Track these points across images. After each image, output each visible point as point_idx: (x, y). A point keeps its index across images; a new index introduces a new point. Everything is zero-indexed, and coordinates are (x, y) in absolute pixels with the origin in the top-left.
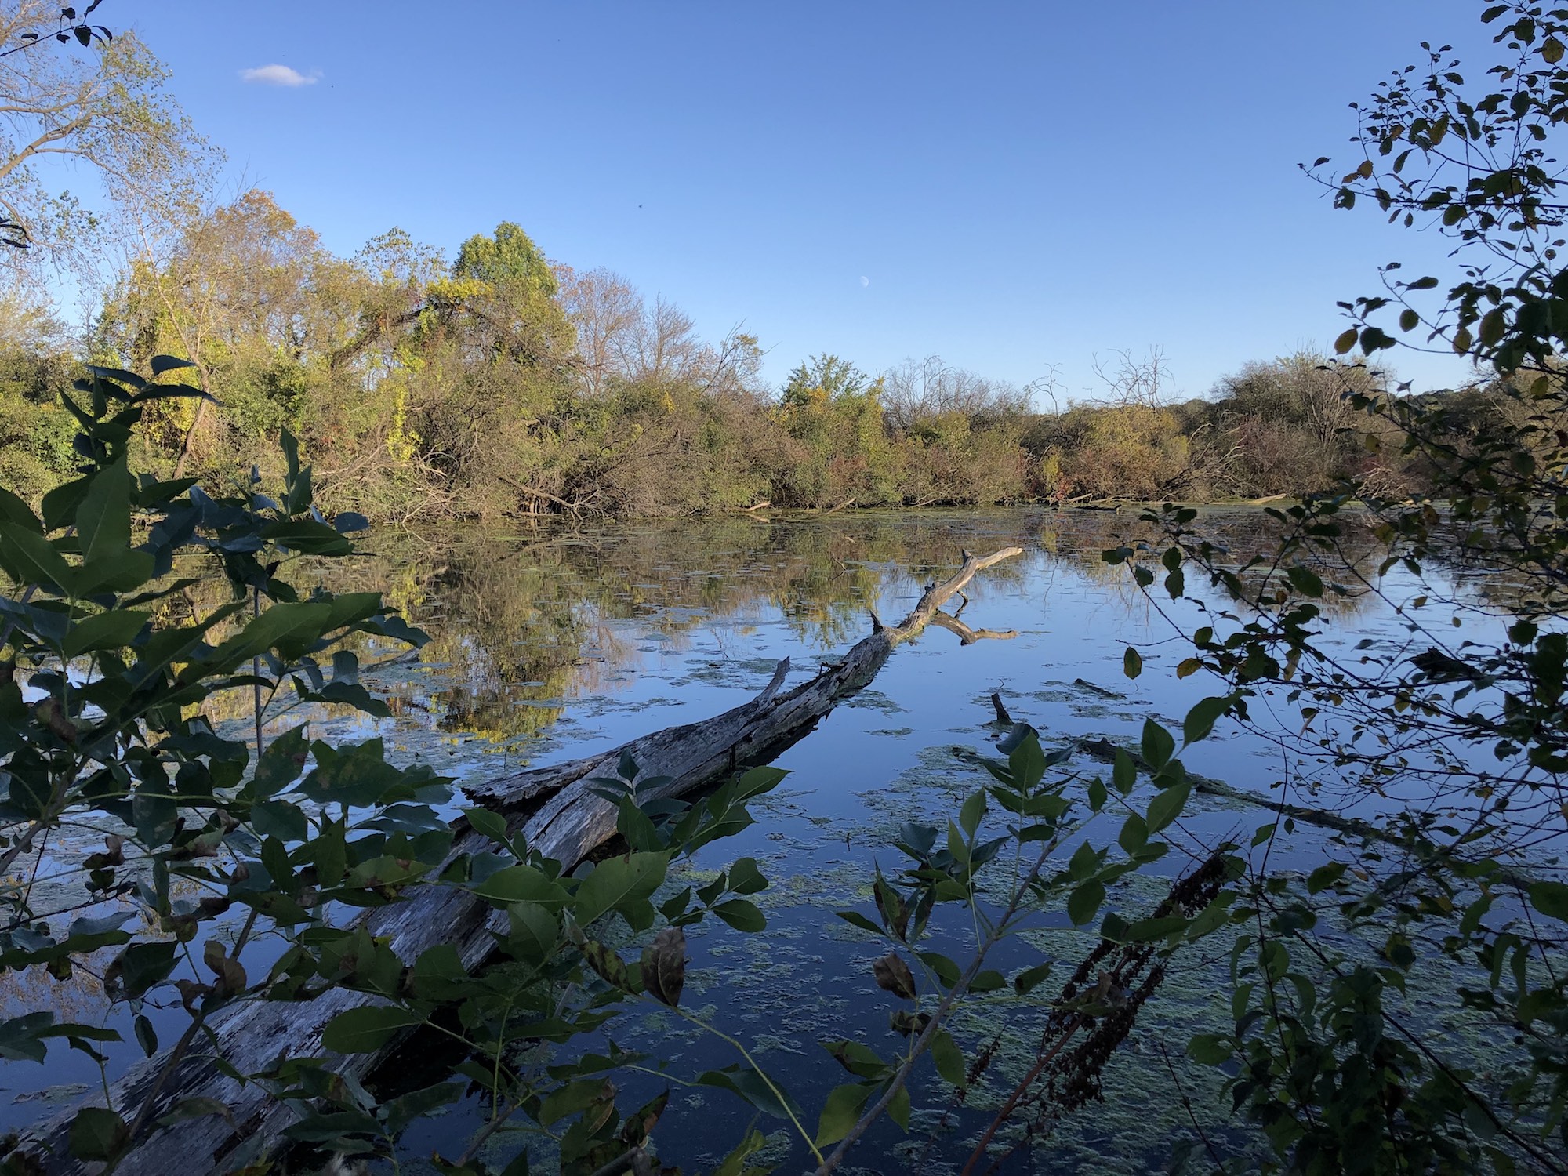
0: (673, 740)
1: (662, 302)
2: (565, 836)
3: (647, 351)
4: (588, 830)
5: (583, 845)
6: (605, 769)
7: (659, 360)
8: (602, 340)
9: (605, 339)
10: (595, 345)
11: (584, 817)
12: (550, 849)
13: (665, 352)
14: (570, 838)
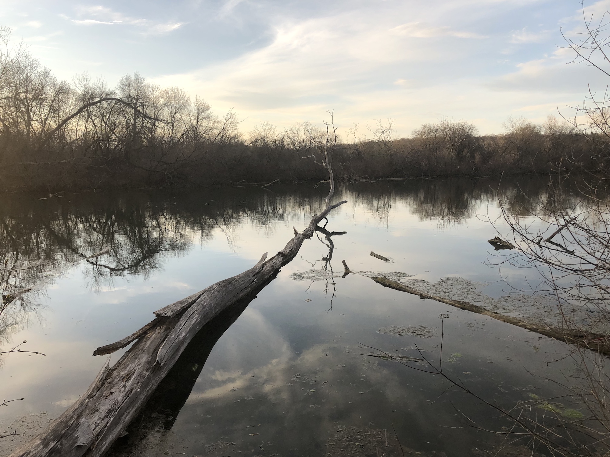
0: (227, 285)
1: (198, 99)
2: (193, 325)
3: (192, 118)
4: (200, 322)
5: (198, 328)
6: (204, 298)
7: (198, 122)
8: (174, 114)
9: (175, 113)
10: (171, 116)
11: (198, 318)
12: (187, 331)
13: (200, 119)
14: (194, 326)
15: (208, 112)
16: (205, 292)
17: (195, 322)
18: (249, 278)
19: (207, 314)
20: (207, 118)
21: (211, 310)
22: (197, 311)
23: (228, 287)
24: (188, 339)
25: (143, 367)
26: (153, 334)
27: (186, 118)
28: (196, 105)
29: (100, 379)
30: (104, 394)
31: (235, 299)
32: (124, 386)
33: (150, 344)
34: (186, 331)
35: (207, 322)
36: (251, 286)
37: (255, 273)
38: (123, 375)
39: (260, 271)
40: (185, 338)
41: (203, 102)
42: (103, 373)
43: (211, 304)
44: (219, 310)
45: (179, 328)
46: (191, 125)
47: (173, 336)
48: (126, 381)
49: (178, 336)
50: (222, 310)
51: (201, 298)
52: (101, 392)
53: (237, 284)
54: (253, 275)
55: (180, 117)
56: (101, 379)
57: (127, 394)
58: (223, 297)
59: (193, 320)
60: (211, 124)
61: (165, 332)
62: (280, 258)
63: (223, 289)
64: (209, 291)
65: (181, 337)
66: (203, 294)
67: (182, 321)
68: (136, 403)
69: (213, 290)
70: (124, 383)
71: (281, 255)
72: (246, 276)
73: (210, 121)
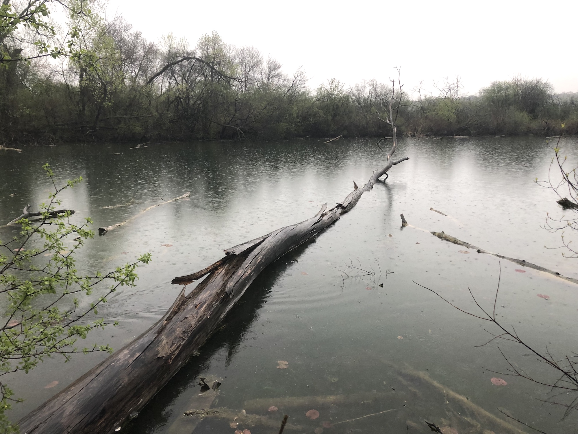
1: (270, 58)
3: (264, 76)
4: (264, 263)
5: (262, 268)
6: (268, 241)
7: (269, 79)
8: (247, 72)
9: (249, 72)
10: (245, 74)
11: (263, 258)
13: (271, 76)
14: (259, 265)
15: (279, 71)
19: (270, 256)
20: (278, 76)
22: (261, 252)
24: (253, 277)
25: (213, 298)
26: (223, 270)
27: (258, 76)
28: (268, 63)
29: (176, 305)
32: (197, 313)
33: (220, 279)
34: (252, 269)
35: (270, 263)
36: (311, 234)
37: (315, 222)
39: (320, 221)
40: (250, 275)
41: (274, 60)
43: (275, 246)
45: (245, 266)
46: (263, 82)
47: (240, 273)
48: (198, 309)
49: (244, 273)
51: (265, 241)
54: (313, 223)
55: (253, 75)
56: (178, 305)
57: (199, 320)
59: (258, 260)
60: (281, 83)
61: (233, 269)
62: (339, 209)
63: (286, 235)
65: (247, 274)
66: (267, 238)
67: (248, 260)
69: (277, 235)
71: (340, 207)
73: (280, 79)
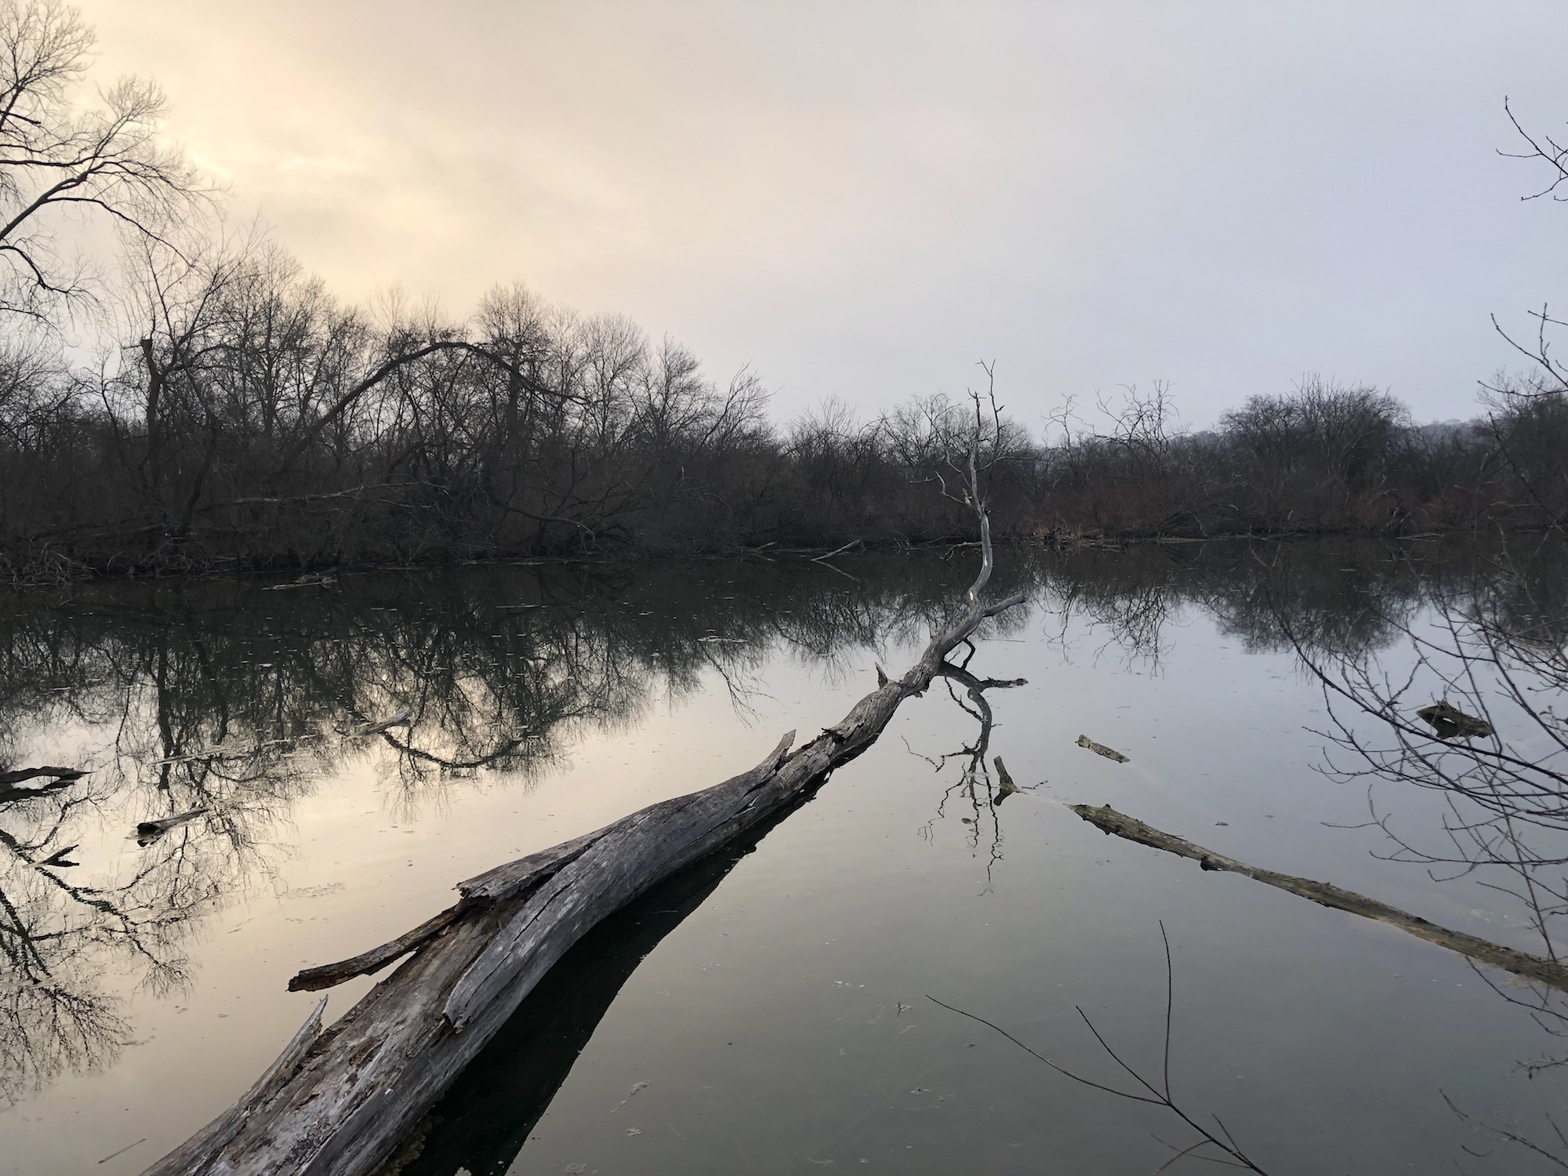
0: (672, 814)
1: (669, 342)
2: (560, 921)
3: (654, 390)
4: (583, 915)
5: (577, 930)
6: (602, 847)
7: (666, 400)
8: (609, 380)
9: (612, 379)
10: (603, 385)
11: (579, 900)
12: (542, 936)
13: (672, 391)
14: (565, 923)
15: (693, 375)
16: (608, 831)
17: (570, 911)
18: (736, 798)
19: (607, 891)
20: (689, 388)
21: (620, 879)
22: (577, 881)
23: (674, 821)
24: (546, 958)
25: (410, 1030)
26: (450, 941)
27: (637, 390)
28: (662, 356)
29: (290, 1057)
30: (294, 1098)
31: (694, 852)
32: (353, 1079)
33: (438, 969)
34: (540, 934)
35: (608, 913)
36: (740, 818)
37: (754, 785)
38: (354, 1047)
39: (769, 780)
40: (533, 955)
41: (680, 349)
42: (302, 1042)
43: (622, 863)
44: (645, 881)
45: (519, 927)
46: (651, 406)
47: (500, 949)
48: (359, 1066)
49: (513, 948)
50: (654, 880)
51: (594, 848)
52: (286, 1093)
53: (700, 812)
54: (749, 788)
55: (624, 386)
56: (295, 1057)
57: (355, 1103)
58: (658, 847)
59: (565, 905)
60: (698, 406)
61: (481, 937)
62: (828, 746)
63: (661, 825)
64: (621, 830)
65: (523, 952)
66: (602, 836)
67: (529, 908)
68: (380, 1126)
69: (632, 827)
70: (354, 1070)
71: (830, 738)
72: (727, 792)
73: (697, 398)
